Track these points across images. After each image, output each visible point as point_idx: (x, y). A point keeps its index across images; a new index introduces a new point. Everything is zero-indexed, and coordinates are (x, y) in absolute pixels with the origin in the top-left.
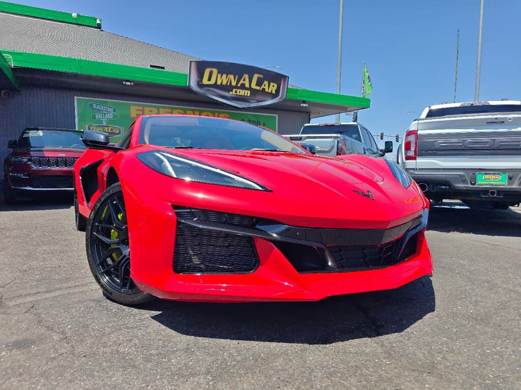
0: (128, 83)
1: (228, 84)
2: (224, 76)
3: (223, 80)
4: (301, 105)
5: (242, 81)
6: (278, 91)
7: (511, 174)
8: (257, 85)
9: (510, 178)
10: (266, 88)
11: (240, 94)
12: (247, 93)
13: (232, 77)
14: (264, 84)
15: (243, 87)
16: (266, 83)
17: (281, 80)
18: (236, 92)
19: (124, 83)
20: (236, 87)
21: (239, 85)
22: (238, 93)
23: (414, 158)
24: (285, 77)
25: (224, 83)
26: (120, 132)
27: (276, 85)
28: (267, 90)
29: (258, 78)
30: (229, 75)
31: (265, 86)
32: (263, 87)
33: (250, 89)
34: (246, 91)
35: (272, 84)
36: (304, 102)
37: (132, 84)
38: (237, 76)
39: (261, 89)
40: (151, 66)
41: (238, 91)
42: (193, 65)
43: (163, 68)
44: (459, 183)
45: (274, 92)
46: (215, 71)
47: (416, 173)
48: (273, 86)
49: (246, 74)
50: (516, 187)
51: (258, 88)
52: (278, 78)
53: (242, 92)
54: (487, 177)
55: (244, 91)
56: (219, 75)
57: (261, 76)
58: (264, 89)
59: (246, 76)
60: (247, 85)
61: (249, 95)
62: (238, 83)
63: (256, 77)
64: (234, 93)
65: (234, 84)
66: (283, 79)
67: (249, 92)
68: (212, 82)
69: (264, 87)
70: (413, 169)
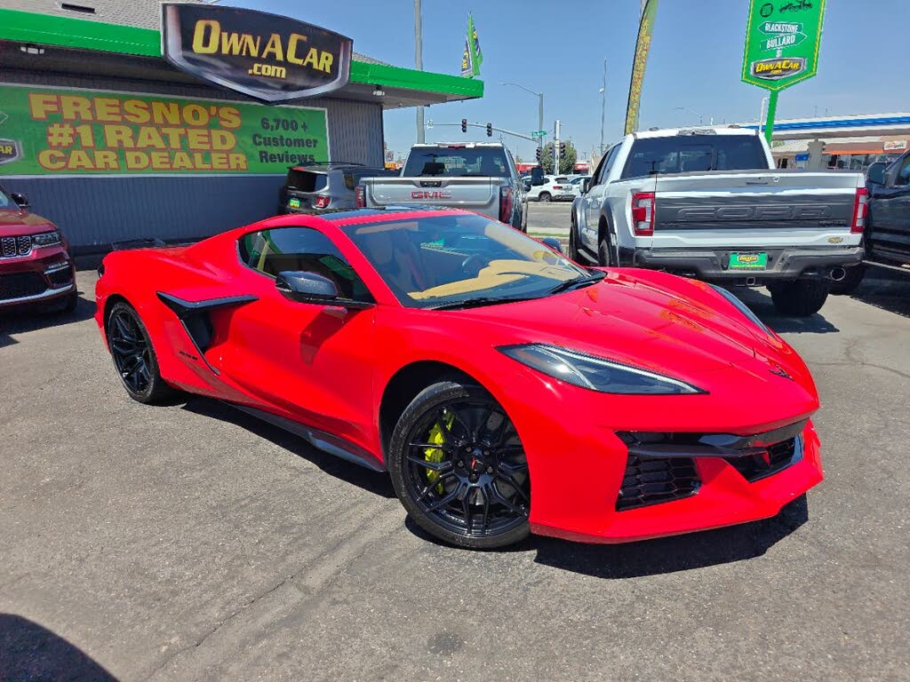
0: (33, 51)
1: (244, 54)
2: (235, 36)
3: (233, 44)
4: (375, 93)
5: (268, 49)
6: (334, 67)
7: (771, 253)
8: (297, 56)
9: (770, 259)
10: (314, 61)
11: (268, 74)
12: (281, 72)
13: (249, 39)
14: (310, 55)
15: (271, 59)
16: (313, 51)
17: (340, 46)
18: (259, 69)
19: (23, 49)
20: (259, 60)
21: (264, 56)
22: (264, 73)
23: (649, 233)
24: (347, 42)
25: (236, 51)
26: (14, 151)
27: (331, 57)
28: (315, 66)
29: (299, 42)
30: (243, 36)
31: (311, 57)
32: (308, 59)
33: (285, 63)
34: (279, 69)
35: (324, 54)
36: (378, 88)
37: (42, 51)
38: (259, 38)
39: (305, 64)
40: (65, 6)
41: (264, 67)
42: (170, 12)
43: (91, 10)
44: (710, 269)
45: (328, 70)
46: (215, 25)
47: (654, 255)
48: (327, 58)
49: (275, 33)
50: (779, 271)
51: (299, 62)
52: (335, 43)
53: (270, 70)
54: (743, 258)
55: (274, 68)
56: (225, 35)
57: (304, 38)
58: (310, 64)
59: (276, 38)
60: (280, 57)
61: (283, 76)
62: (261, 51)
63: (294, 39)
64: (255, 71)
65: (254, 53)
66: (342, 44)
67: (284, 70)
68: (212, 48)
69: (311, 60)
70: (648, 249)
